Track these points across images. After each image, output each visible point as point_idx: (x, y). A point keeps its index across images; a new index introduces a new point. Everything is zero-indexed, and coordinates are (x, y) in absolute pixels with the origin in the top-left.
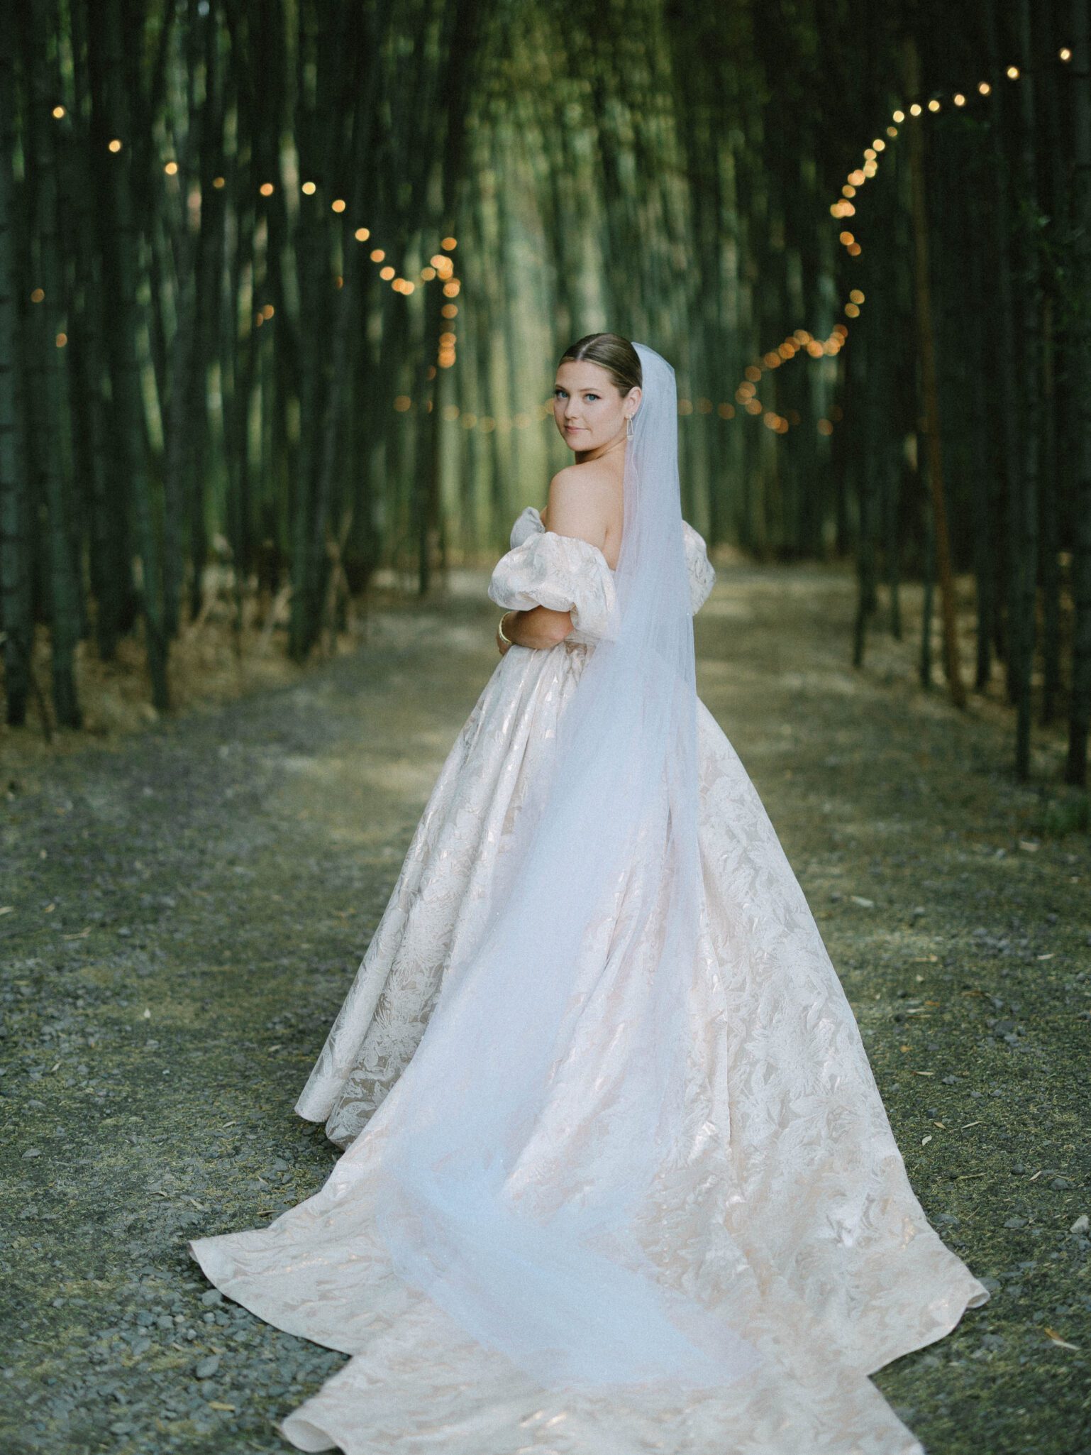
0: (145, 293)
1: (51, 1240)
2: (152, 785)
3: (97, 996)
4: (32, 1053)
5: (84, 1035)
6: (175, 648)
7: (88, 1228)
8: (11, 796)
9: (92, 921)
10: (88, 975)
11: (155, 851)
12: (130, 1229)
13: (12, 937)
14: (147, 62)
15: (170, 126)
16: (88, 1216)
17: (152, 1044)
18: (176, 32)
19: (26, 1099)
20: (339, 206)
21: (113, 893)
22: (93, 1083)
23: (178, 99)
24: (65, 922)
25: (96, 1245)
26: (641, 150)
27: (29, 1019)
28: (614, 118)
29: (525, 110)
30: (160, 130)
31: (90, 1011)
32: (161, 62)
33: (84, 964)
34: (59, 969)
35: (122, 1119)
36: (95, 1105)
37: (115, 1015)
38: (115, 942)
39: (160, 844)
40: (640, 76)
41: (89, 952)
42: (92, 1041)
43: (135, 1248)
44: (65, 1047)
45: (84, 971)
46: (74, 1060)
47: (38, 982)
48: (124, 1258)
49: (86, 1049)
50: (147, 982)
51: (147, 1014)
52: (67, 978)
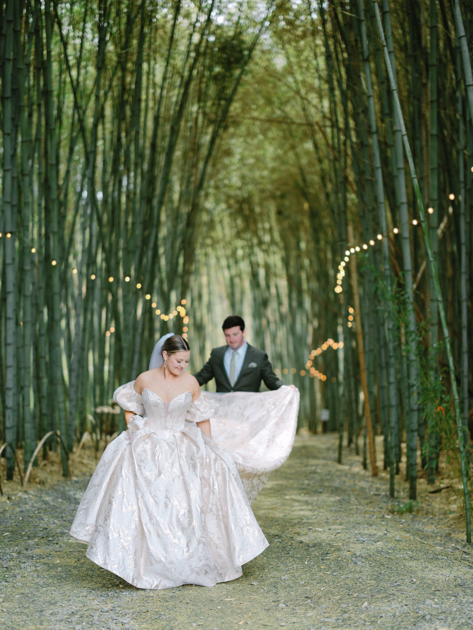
0: (63, 323)
1: (25, 617)
2: (61, 498)
3: (40, 557)
4: (17, 571)
5: (36, 567)
6: (71, 456)
7: (38, 614)
8: (8, 502)
9: (38, 536)
10: (37, 551)
11: (62, 517)
12: (51, 614)
13: (10, 541)
14: (67, 232)
15: (75, 257)
16: (37, 611)
17: (60, 569)
18: (79, 220)
19: (15, 583)
20: (139, 286)
21: (47, 529)
22: (39, 579)
23: (79, 247)
24: (29, 537)
25: (39, 617)
26: (267, 267)
27: (16, 563)
28: (256, 255)
29: (221, 252)
30: (71, 258)
31: (38, 561)
32: (72, 232)
33: (35, 548)
34: (27, 550)
35: (49, 588)
36: (39, 585)
37: (47, 562)
38: (47, 542)
39: (64, 515)
40: (267, 238)
41: (37, 545)
42: (38, 568)
43: (53, 618)
44: (29, 570)
45: (36, 550)
46: (32, 573)
47: (19, 553)
48: (49, 621)
49: (36, 571)
50: (58, 553)
51: (58, 561)
52: (29, 552)
